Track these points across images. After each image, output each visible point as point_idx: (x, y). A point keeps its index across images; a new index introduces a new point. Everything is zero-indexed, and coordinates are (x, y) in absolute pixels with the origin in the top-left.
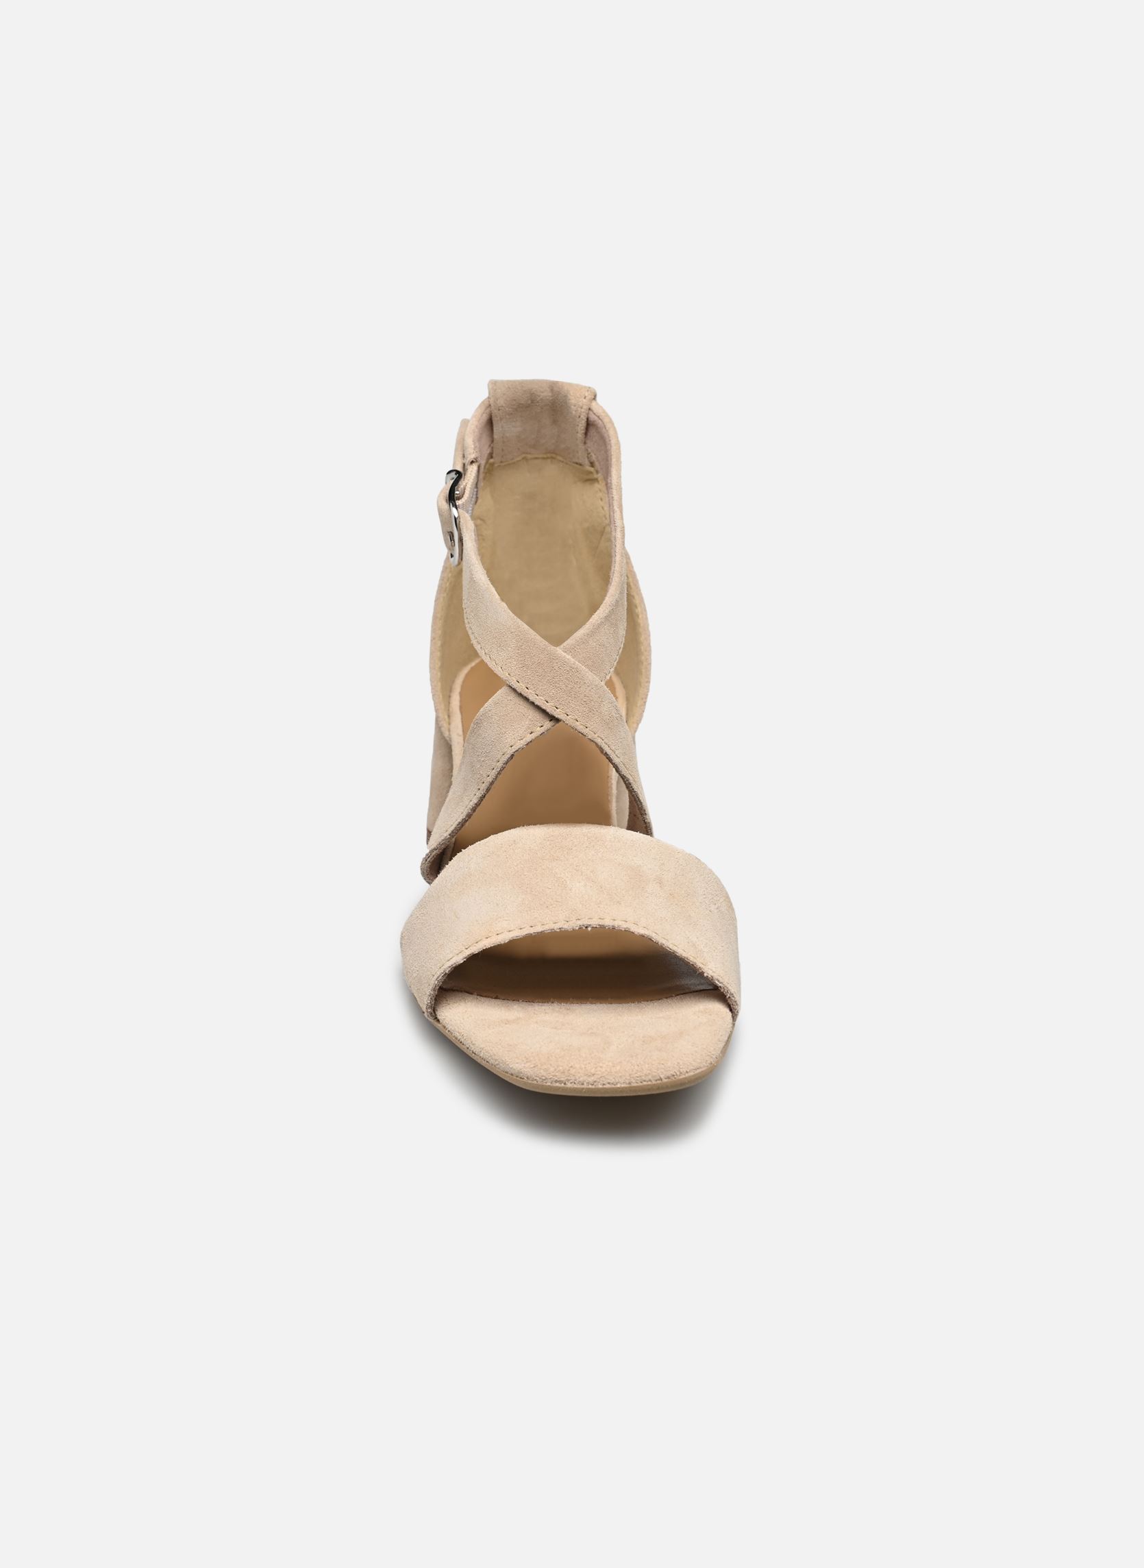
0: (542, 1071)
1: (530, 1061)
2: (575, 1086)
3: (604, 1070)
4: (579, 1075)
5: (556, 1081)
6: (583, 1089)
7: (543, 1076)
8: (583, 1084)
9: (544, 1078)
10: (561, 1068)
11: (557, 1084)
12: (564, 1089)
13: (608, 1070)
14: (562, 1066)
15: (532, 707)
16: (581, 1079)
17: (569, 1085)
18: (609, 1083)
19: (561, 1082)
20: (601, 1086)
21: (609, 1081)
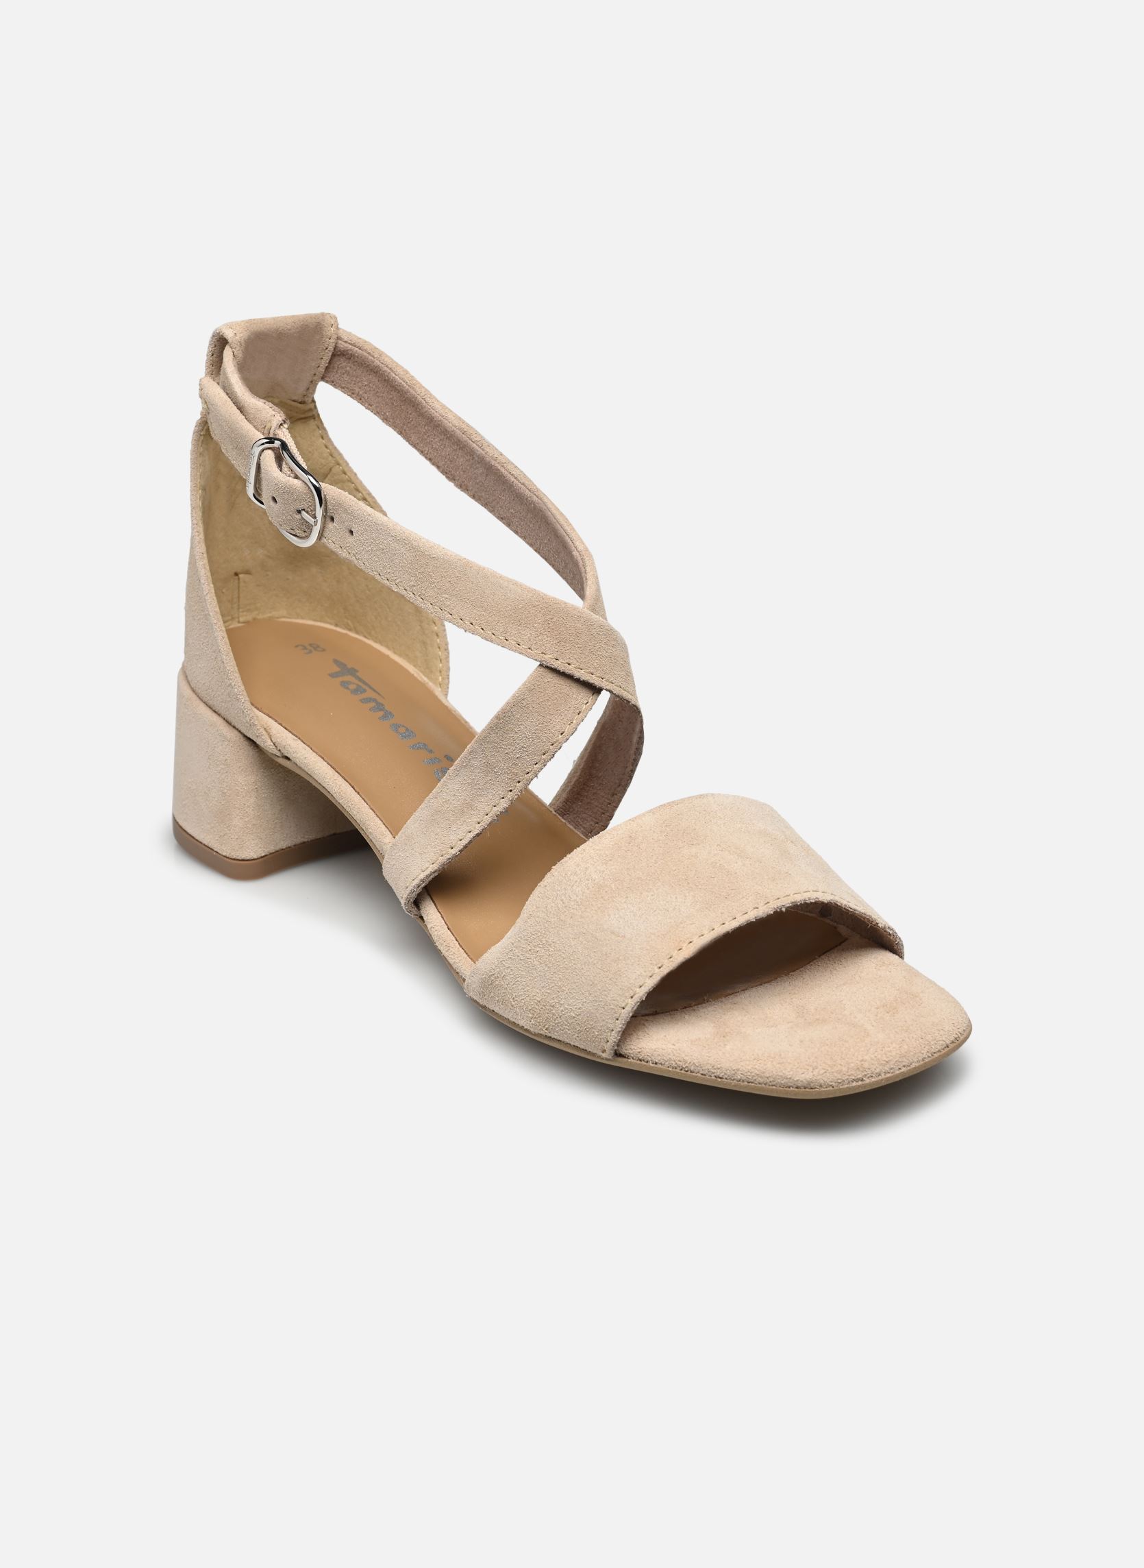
0: (836, 1074)
1: (816, 1068)
2: (873, 1080)
3: (894, 1053)
4: (875, 1067)
5: (854, 1080)
6: (882, 1080)
7: (838, 1079)
8: (880, 1075)
9: (839, 1081)
10: (852, 1065)
11: (854, 1084)
12: (864, 1086)
13: (898, 1052)
14: (852, 1063)
15: (573, 684)
16: (878, 1070)
17: (867, 1081)
18: (904, 1066)
19: (857, 1080)
20: (898, 1072)
21: (904, 1064)
